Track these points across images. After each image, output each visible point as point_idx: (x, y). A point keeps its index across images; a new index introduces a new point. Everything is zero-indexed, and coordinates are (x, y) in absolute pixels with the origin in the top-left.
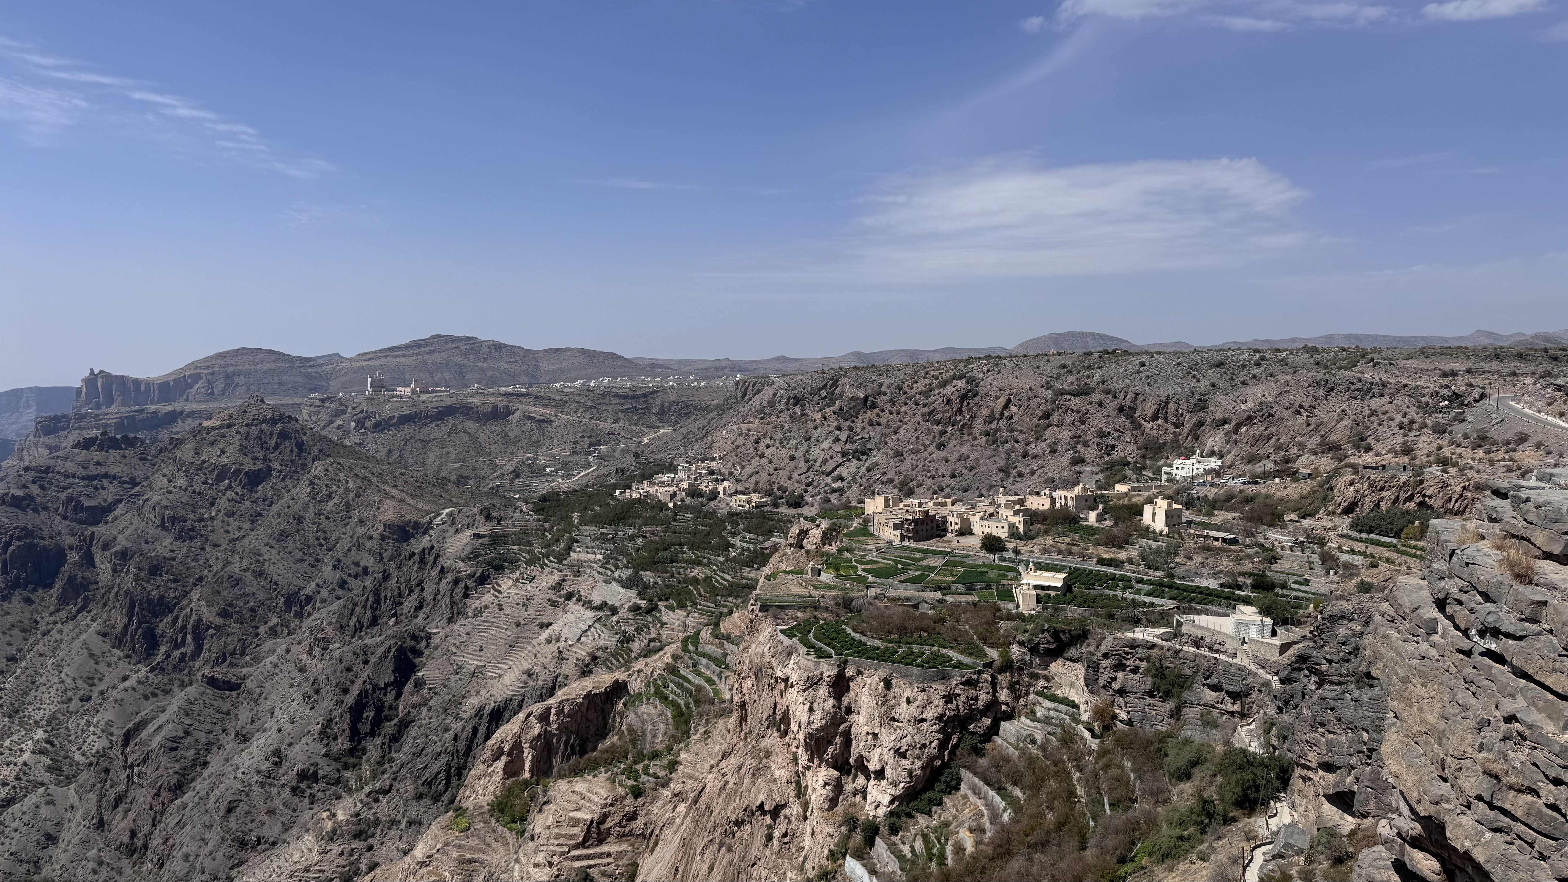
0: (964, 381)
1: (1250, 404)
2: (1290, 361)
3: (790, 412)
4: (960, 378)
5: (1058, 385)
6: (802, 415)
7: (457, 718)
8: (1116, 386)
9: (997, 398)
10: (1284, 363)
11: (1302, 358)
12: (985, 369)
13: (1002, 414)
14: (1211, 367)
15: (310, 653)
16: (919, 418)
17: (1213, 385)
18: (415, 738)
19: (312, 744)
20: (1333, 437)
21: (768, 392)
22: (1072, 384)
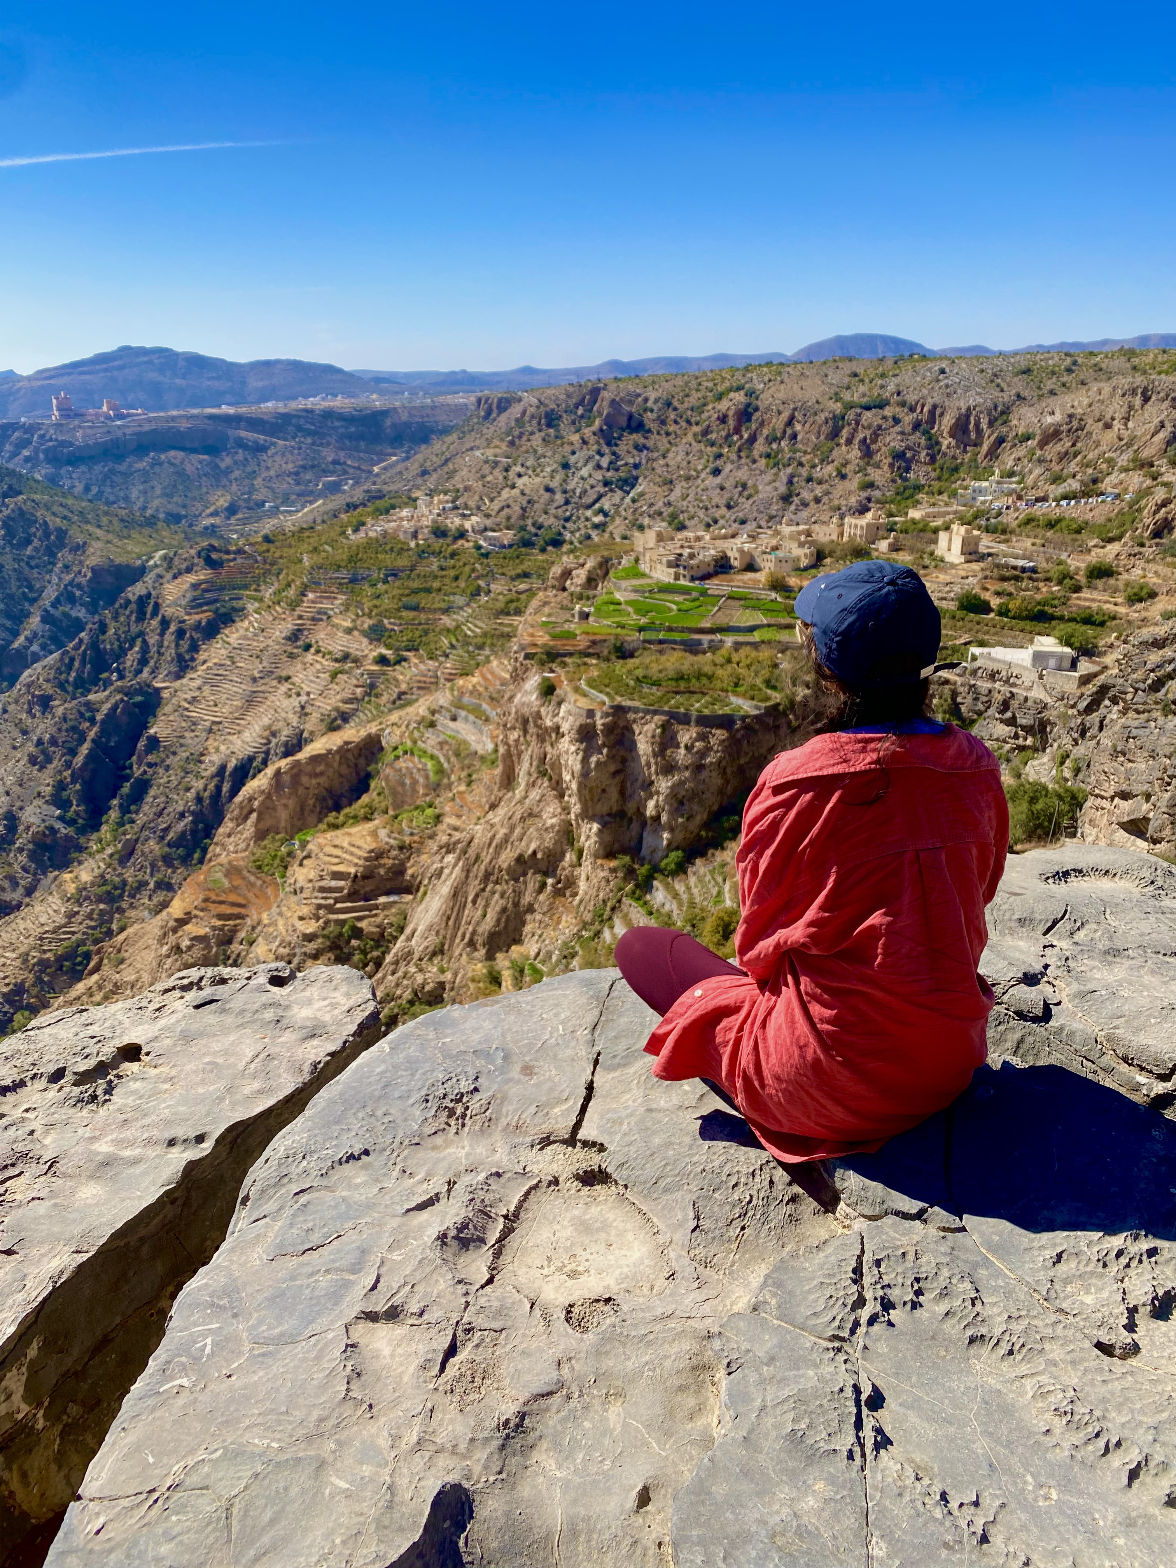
0: (742, 393)
1: (1058, 417)
2: (1104, 366)
3: (543, 434)
4: (739, 389)
5: (847, 396)
6: (557, 437)
7: (198, 776)
8: (911, 398)
9: (779, 413)
10: (1097, 368)
11: (1119, 363)
12: (766, 379)
13: (785, 432)
14: (1017, 374)
15: (29, 712)
16: (690, 438)
17: (1018, 396)
18: (155, 798)
19: (45, 806)
20: (1145, 454)
21: (515, 411)
22: (864, 395)
